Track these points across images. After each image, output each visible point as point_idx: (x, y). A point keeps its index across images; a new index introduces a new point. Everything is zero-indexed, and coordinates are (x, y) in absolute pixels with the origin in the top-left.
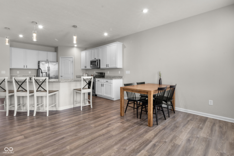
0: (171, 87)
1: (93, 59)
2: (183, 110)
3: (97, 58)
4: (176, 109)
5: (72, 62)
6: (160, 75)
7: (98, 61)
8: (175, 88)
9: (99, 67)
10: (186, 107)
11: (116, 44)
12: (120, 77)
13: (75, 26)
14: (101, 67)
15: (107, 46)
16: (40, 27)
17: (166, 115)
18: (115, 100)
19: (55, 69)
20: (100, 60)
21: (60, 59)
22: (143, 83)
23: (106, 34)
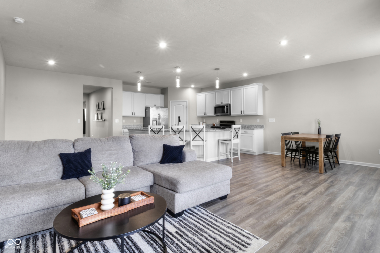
0: (336, 135)
1: (219, 103)
2: (349, 162)
3: (225, 102)
4: (341, 161)
5: (186, 107)
6: (319, 124)
7: (227, 106)
8: (339, 137)
9: (229, 114)
10: (352, 159)
11: (256, 86)
12: (261, 127)
13: (217, 69)
14: (232, 114)
15: (242, 88)
16: (179, 71)
17: (333, 166)
18: (257, 154)
19: (165, 117)
20: (230, 105)
21: (171, 104)
22: (297, 133)
23: (245, 75)
